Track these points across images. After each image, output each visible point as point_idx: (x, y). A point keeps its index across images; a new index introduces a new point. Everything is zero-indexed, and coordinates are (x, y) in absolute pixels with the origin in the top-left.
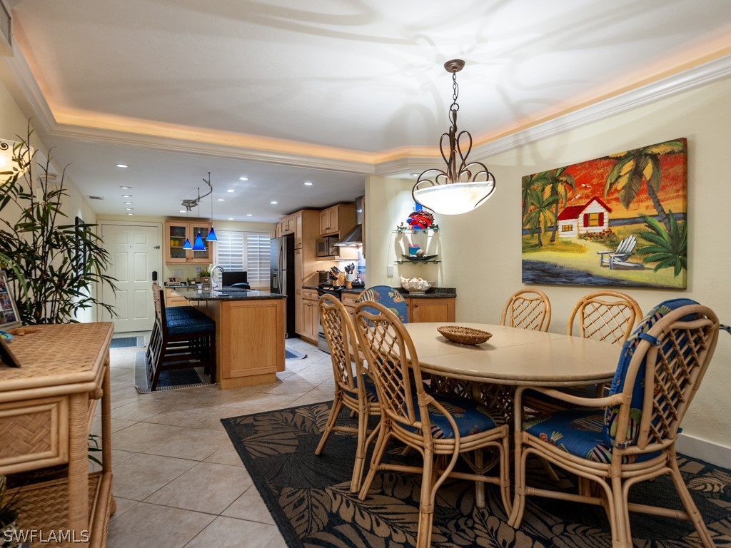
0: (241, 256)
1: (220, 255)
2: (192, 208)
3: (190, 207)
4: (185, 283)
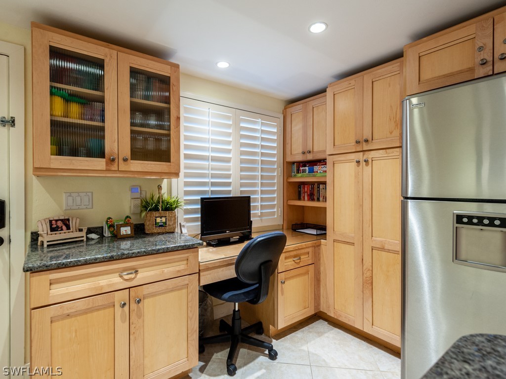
0: (228, 160)
4: (99, 231)
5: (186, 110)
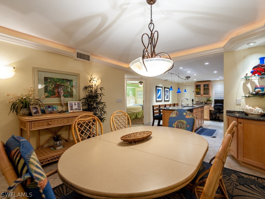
1: (215, 93)
4: (202, 103)
5: (215, 86)
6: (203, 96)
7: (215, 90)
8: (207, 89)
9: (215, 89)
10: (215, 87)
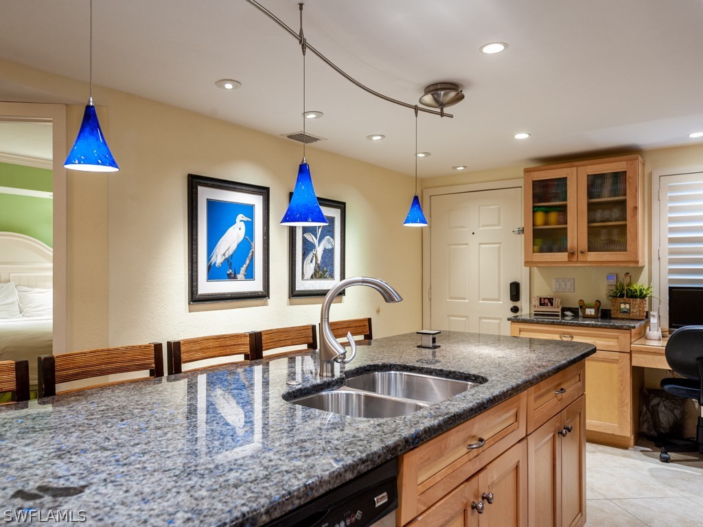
1: (671, 241)
2: (447, 110)
3: (442, 105)
4: (575, 312)
5: (672, 189)
6: (581, 258)
7: (671, 220)
8: (616, 213)
9: (672, 210)
10: (672, 199)
